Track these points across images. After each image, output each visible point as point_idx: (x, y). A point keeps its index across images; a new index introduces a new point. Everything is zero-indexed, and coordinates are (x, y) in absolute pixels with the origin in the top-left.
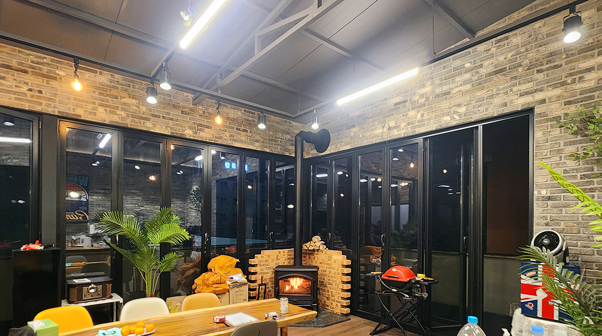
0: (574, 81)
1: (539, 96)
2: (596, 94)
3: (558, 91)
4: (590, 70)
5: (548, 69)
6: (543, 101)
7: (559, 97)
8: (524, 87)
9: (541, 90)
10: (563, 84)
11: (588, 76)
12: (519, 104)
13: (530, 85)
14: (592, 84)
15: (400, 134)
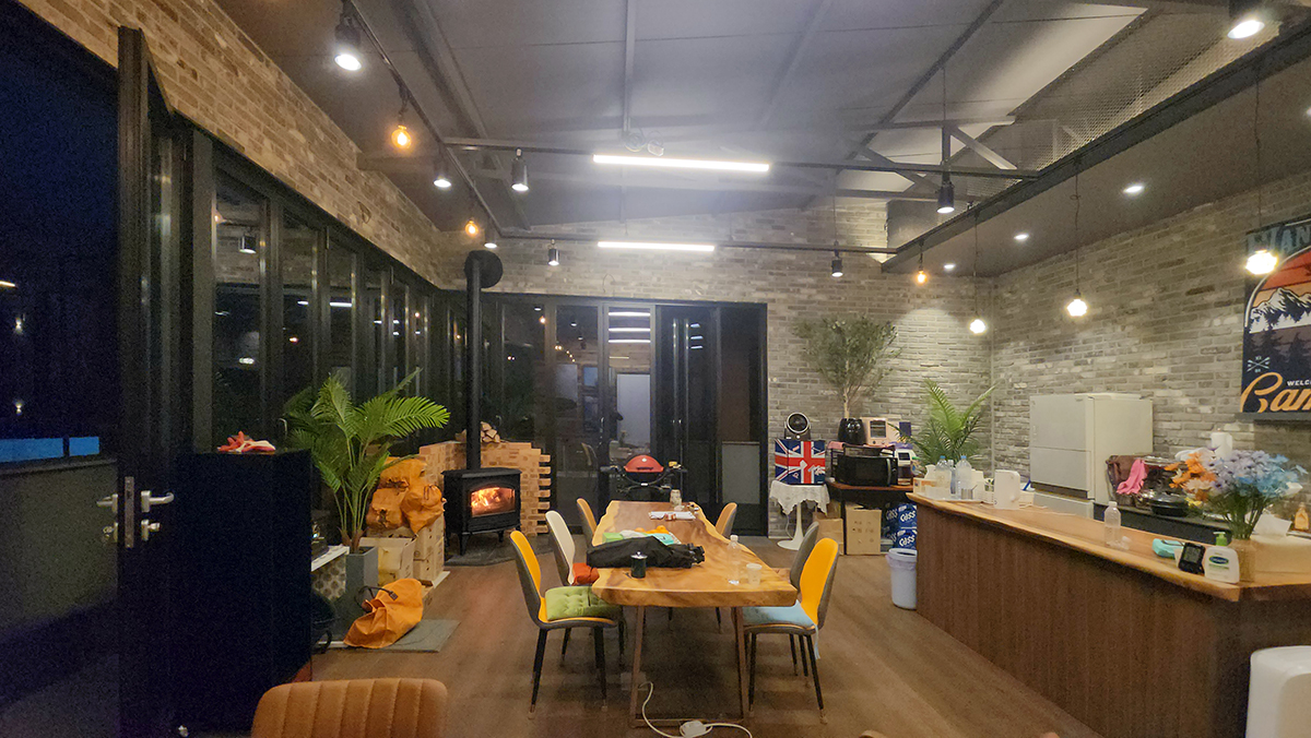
0: (794, 291)
1: (771, 295)
2: (808, 306)
3: (783, 296)
4: (804, 286)
5: (777, 274)
6: (773, 301)
7: (785, 301)
8: (759, 283)
9: (772, 290)
10: (787, 291)
11: (804, 291)
12: (756, 297)
13: (764, 283)
14: (805, 297)
15: (630, 294)
